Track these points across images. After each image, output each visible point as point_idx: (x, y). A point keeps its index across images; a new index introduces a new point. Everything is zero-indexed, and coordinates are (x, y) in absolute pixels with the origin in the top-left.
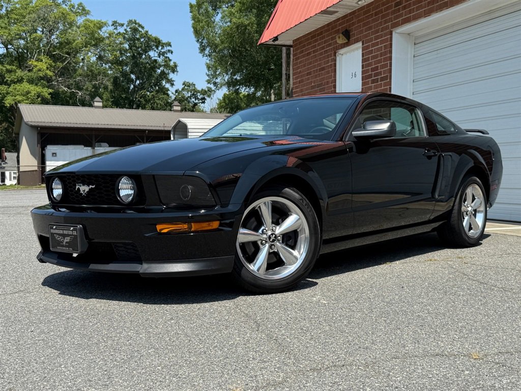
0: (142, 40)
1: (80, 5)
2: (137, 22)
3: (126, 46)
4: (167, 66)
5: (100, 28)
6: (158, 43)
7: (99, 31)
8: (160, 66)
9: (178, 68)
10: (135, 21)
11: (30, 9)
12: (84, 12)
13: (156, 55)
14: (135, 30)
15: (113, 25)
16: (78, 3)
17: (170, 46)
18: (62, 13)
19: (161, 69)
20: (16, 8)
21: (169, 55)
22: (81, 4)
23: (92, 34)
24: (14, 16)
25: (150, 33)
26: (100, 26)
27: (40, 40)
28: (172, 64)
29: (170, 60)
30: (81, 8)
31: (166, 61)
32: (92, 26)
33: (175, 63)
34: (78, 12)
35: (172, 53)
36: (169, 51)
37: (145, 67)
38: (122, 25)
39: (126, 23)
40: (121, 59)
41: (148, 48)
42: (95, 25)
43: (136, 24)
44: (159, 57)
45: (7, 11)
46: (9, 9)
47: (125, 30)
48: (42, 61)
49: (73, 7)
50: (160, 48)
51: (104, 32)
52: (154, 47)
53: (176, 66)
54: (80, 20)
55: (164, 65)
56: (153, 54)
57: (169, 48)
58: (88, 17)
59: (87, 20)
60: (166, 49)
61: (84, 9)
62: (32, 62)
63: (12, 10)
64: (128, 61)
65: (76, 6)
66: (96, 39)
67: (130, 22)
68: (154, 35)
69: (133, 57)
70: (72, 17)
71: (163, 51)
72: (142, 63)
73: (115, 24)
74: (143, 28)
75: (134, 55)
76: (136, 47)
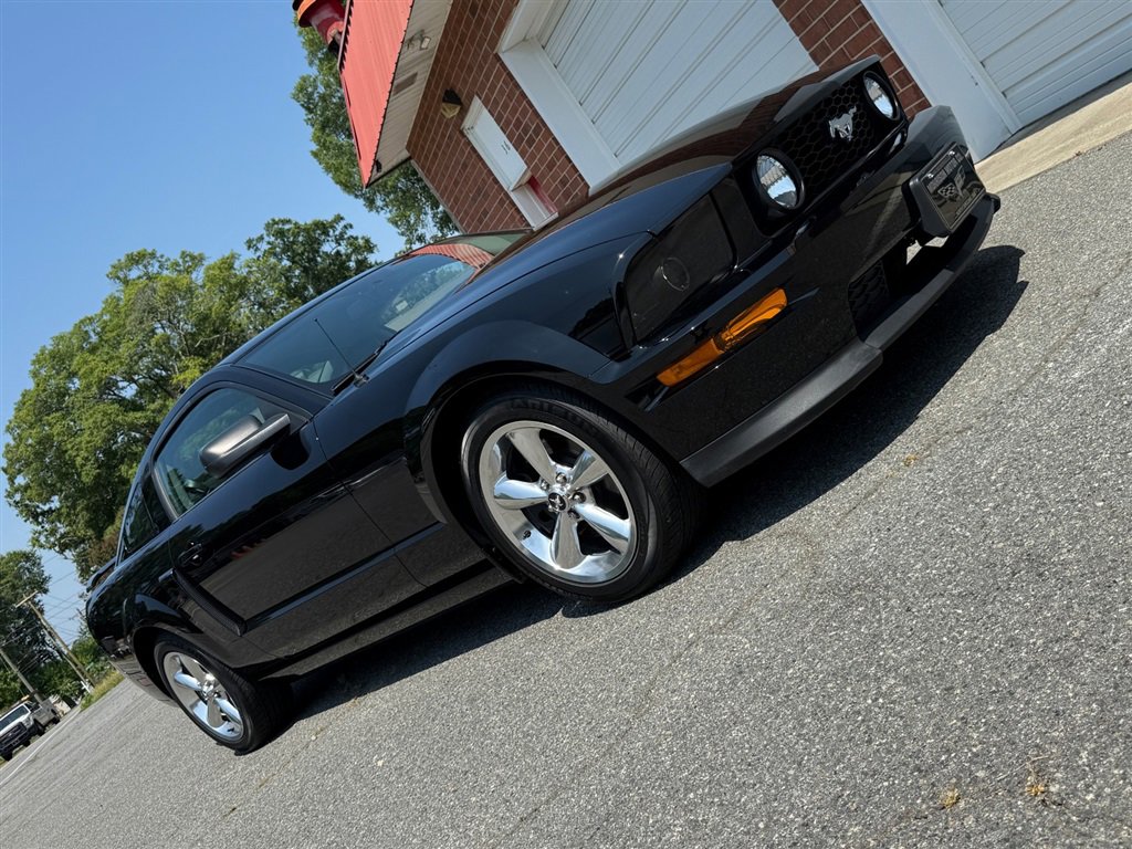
0: (301, 239)
1: (184, 255)
2: (277, 220)
3: (286, 263)
4: (357, 249)
5: (231, 267)
6: (323, 227)
7: (233, 272)
8: (348, 257)
9: (372, 240)
10: (273, 220)
11: (123, 310)
12: (197, 260)
13: (334, 245)
14: (281, 234)
15: (249, 247)
16: (179, 255)
17: (342, 219)
18: (167, 285)
19: (353, 259)
20: (105, 322)
21: (350, 233)
22: (183, 253)
23: (226, 282)
24: (110, 335)
25: (302, 223)
26: (228, 264)
27: (167, 340)
28: (361, 242)
29: (356, 238)
30: (188, 259)
31: (351, 245)
32: (217, 272)
33: (363, 238)
34: (189, 267)
35: (351, 226)
36: (345, 227)
37: (331, 273)
38: (261, 238)
39: (264, 232)
40: (292, 285)
41: (313, 244)
42: (219, 268)
43: (277, 223)
44: (340, 245)
45: (98, 334)
46: (99, 329)
47: (269, 243)
48: (187, 367)
49: (177, 264)
50: (331, 233)
51: (240, 269)
52: (323, 237)
53: (367, 241)
54: (199, 276)
55: (354, 251)
56: (328, 247)
57: (342, 224)
58: (206, 263)
59: (209, 268)
60: (339, 227)
61: (193, 258)
62: (178, 378)
63: (103, 328)
64: (303, 281)
65: (181, 261)
66: (236, 285)
67: (268, 227)
68: (309, 222)
69: (305, 270)
70: (184, 281)
71: (337, 233)
72: (324, 270)
73: (250, 244)
74: (289, 221)
75: (305, 267)
76: (299, 254)
